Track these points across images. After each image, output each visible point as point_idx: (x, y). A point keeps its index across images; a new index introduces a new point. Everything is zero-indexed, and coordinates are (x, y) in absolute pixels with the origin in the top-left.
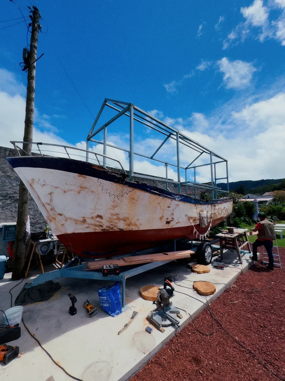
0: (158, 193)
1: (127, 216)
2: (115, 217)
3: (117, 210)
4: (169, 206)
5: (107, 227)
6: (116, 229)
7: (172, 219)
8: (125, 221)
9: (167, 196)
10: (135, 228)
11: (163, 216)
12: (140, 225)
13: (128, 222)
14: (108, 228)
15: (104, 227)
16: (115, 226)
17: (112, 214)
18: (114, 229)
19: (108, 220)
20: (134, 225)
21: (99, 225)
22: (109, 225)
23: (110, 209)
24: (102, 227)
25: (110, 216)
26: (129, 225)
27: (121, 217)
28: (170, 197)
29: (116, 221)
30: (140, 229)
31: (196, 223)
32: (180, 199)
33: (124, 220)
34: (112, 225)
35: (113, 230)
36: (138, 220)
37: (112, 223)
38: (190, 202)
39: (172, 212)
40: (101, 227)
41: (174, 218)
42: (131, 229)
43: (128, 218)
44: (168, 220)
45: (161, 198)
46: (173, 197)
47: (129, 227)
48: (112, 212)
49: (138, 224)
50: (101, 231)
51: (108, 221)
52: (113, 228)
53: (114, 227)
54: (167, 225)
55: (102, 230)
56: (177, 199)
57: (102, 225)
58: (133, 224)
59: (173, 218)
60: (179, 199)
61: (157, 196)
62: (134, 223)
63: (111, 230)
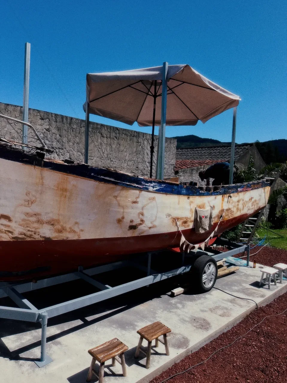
0: (113, 180)
1: (56, 217)
2: (33, 219)
3: (35, 208)
4: (135, 200)
5: (21, 234)
6: (37, 237)
7: (142, 222)
8: (52, 225)
9: (132, 184)
10: (72, 237)
11: (123, 218)
12: (81, 232)
13: (58, 227)
14: (23, 236)
15: (16, 234)
16: (35, 233)
17: (27, 214)
18: (33, 238)
19: (22, 223)
20: (69, 232)
21: (6, 231)
22: (25, 232)
23: (22, 205)
24: (12, 234)
25: (23, 217)
26: (60, 231)
27: (45, 218)
28: (137, 185)
29: (36, 225)
30: (81, 239)
31: (188, 226)
32: (158, 188)
33: (51, 223)
34: (29, 231)
35: (32, 239)
36: (76, 223)
37: (29, 229)
38: (179, 193)
39: (141, 211)
40: (10, 234)
41: (145, 219)
42: (65, 239)
43: (58, 221)
44: (134, 224)
45: (119, 187)
46: (143, 185)
47: (61, 234)
48: (28, 210)
49: (76, 229)
50: (12, 240)
51: (21, 225)
52: (32, 235)
53: (33, 234)
54: (131, 231)
55: (13, 238)
56: (151, 189)
57: (11, 231)
58: (68, 230)
59: (142, 221)
60: (155, 189)
61: (111, 186)
62: (70, 228)
63: (29, 239)
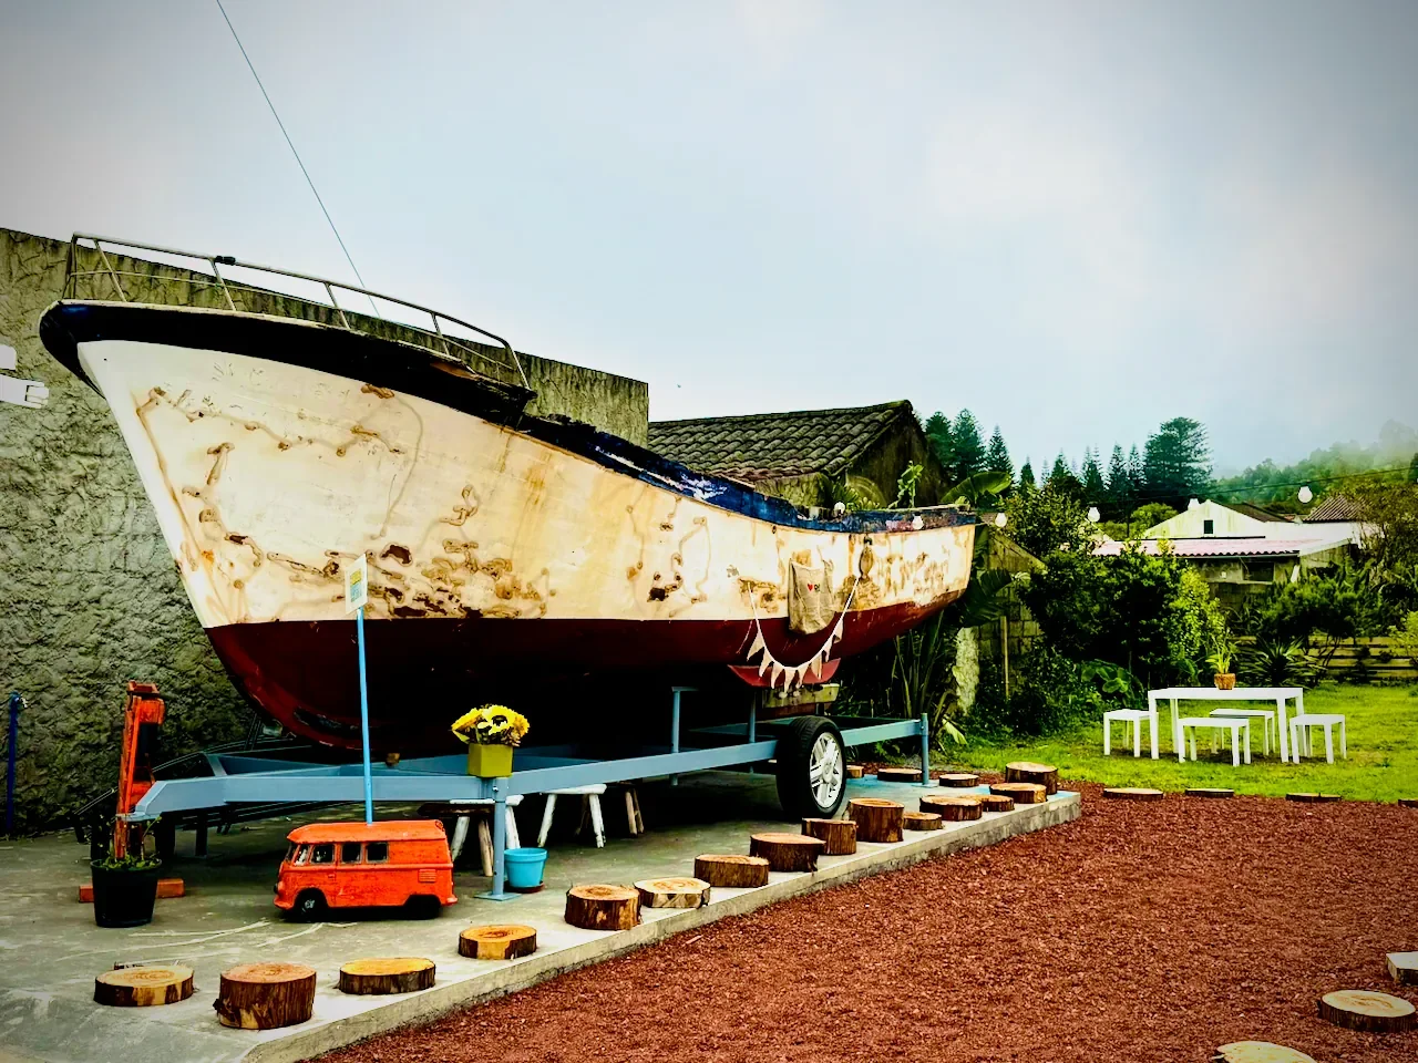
0: (630, 464)
1: (505, 556)
2: (460, 558)
3: (471, 529)
4: (666, 521)
5: (419, 600)
6: (453, 610)
7: (677, 582)
8: (495, 574)
9: (663, 479)
10: (526, 610)
11: (640, 566)
12: (551, 598)
13: (505, 580)
14: (421, 606)
15: (408, 601)
16: (450, 598)
17: (449, 545)
18: (443, 611)
19: (431, 567)
20: (525, 597)
21: (387, 589)
22: (429, 592)
23: (445, 521)
24: (399, 600)
25: (440, 552)
26: (506, 595)
27: (483, 556)
28: (672, 483)
29: (460, 574)
30: (547, 616)
31: (775, 609)
32: (712, 495)
33: (493, 570)
34: (439, 590)
35: (439, 615)
36: (545, 572)
37: (441, 584)
38: (754, 514)
39: (677, 550)
40: (393, 600)
41: (683, 575)
42: (511, 615)
43: (507, 565)
44: (660, 585)
45: (639, 485)
46: (684, 484)
47: (506, 602)
48: (453, 533)
49: (541, 590)
50: (390, 618)
51: (426, 574)
52: (440, 602)
53: (446, 600)
54: (656, 602)
55: (397, 611)
56: (698, 494)
57: (399, 588)
58: (524, 590)
59: (678, 578)
60: (707, 496)
61: (625, 479)
62: (529, 585)
63: (431, 615)
